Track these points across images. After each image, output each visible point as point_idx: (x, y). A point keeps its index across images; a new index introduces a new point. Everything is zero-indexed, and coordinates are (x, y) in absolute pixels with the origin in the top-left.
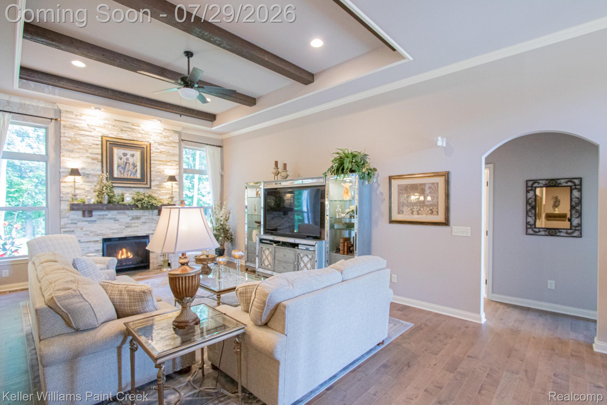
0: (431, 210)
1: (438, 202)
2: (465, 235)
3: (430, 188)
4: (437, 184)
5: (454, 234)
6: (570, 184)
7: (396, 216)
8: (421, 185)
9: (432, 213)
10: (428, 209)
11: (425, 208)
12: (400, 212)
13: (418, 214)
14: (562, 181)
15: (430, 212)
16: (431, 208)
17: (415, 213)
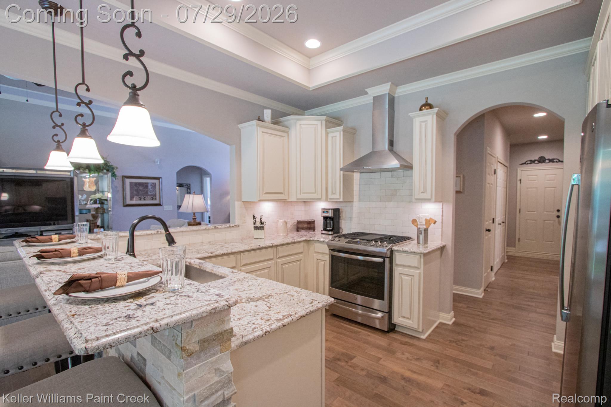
0: (152, 197)
1: (156, 193)
2: (170, 209)
3: (151, 185)
4: (155, 183)
5: (165, 210)
6: (187, 186)
7: (129, 202)
8: (146, 183)
9: (152, 199)
10: (150, 197)
11: (148, 196)
12: (132, 198)
13: (144, 200)
14: (184, 185)
15: (151, 199)
16: (152, 196)
17: (142, 199)
